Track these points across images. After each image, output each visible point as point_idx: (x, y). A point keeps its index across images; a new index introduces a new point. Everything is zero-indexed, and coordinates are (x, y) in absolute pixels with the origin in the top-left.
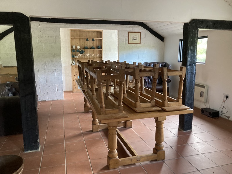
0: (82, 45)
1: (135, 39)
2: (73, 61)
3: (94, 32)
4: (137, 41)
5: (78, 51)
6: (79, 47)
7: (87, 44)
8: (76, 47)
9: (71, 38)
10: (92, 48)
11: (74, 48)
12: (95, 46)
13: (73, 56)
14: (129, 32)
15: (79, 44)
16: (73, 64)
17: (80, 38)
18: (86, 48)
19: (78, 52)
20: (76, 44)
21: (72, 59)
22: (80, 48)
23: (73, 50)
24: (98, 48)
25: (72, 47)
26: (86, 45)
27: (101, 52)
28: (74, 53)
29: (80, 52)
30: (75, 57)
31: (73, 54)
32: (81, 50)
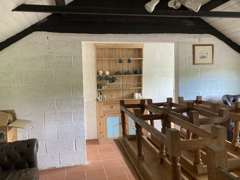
0: (112, 69)
1: (205, 57)
2: (100, 94)
3: (129, 49)
4: (208, 60)
5: (107, 78)
6: (107, 73)
7: (119, 68)
8: (104, 73)
9: (97, 60)
10: (127, 73)
11: (101, 74)
12: (131, 71)
13: (99, 86)
14: (194, 46)
15: (108, 68)
16: (99, 99)
17: (110, 59)
18: (118, 73)
19: (107, 80)
20: (103, 68)
21: (98, 91)
22: (109, 75)
23: (99, 78)
24: (136, 72)
25: (98, 73)
26: (118, 70)
27: (140, 80)
28: (100, 82)
29: (110, 79)
30: (102, 88)
31: (99, 84)
32: (111, 77)
